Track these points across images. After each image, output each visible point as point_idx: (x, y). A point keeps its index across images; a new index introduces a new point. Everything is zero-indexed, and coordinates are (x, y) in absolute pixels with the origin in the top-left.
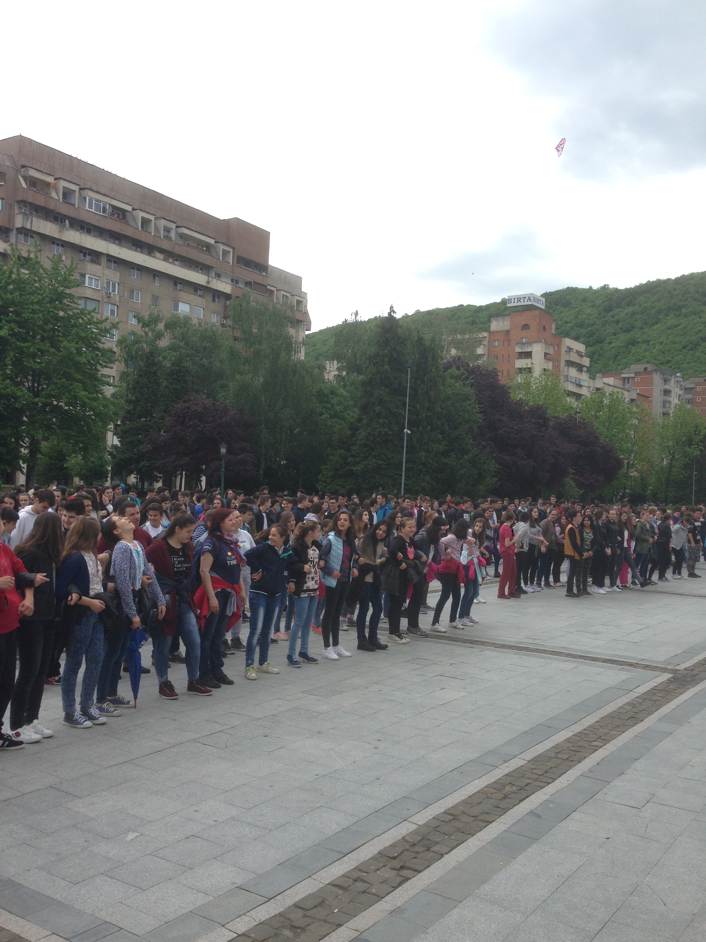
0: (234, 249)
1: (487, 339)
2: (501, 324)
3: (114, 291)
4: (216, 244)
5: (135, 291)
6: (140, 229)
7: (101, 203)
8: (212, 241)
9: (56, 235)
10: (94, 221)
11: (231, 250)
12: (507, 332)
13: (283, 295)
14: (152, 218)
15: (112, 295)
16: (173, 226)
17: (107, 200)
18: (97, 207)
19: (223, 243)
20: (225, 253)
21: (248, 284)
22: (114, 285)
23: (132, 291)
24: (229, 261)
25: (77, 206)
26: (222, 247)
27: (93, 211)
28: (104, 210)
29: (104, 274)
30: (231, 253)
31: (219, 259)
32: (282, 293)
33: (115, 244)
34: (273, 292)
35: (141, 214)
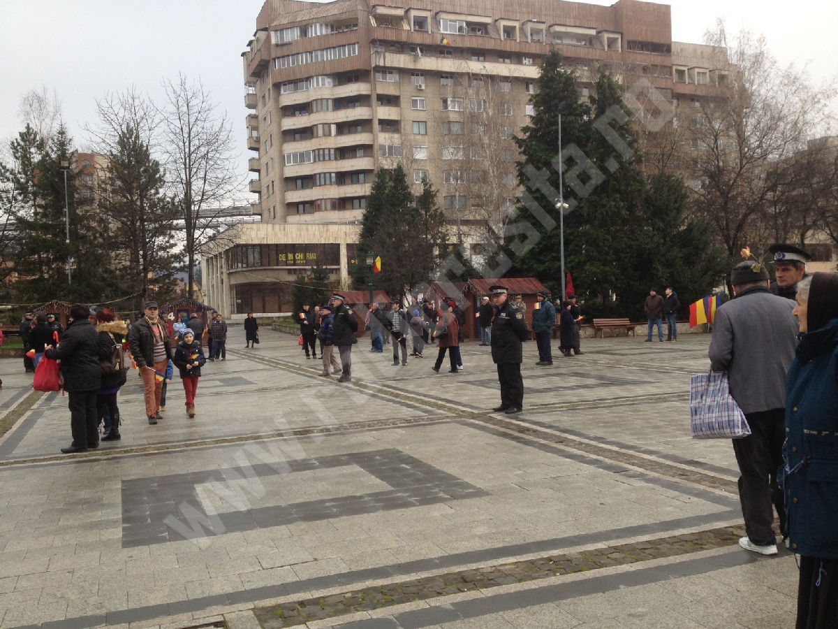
0: (623, 34)
4: (599, 35)
5: (506, 104)
6: (503, 39)
7: (457, 22)
8: (593, 32)
9: (411, 66)
10: (452, 43)
11: (619, 36)
13: (698, 73)
14: (517, 24)
15: (477, 114)
16: (543, 27)
17: (464, 18)
18: (454, 28)
19: (607, 31)
21: (645, 69)
22: (479, 103)
24: (617, 49)
25: (430, 32)
26: (606, 36)
27: (447, 32)
28: (460, 28)
29: (467, 95)
30: (620, 40)
31: (604, 49)
32: (697, 70)
33: (479, 60)
34: (683, 72)
35: (503, 23)
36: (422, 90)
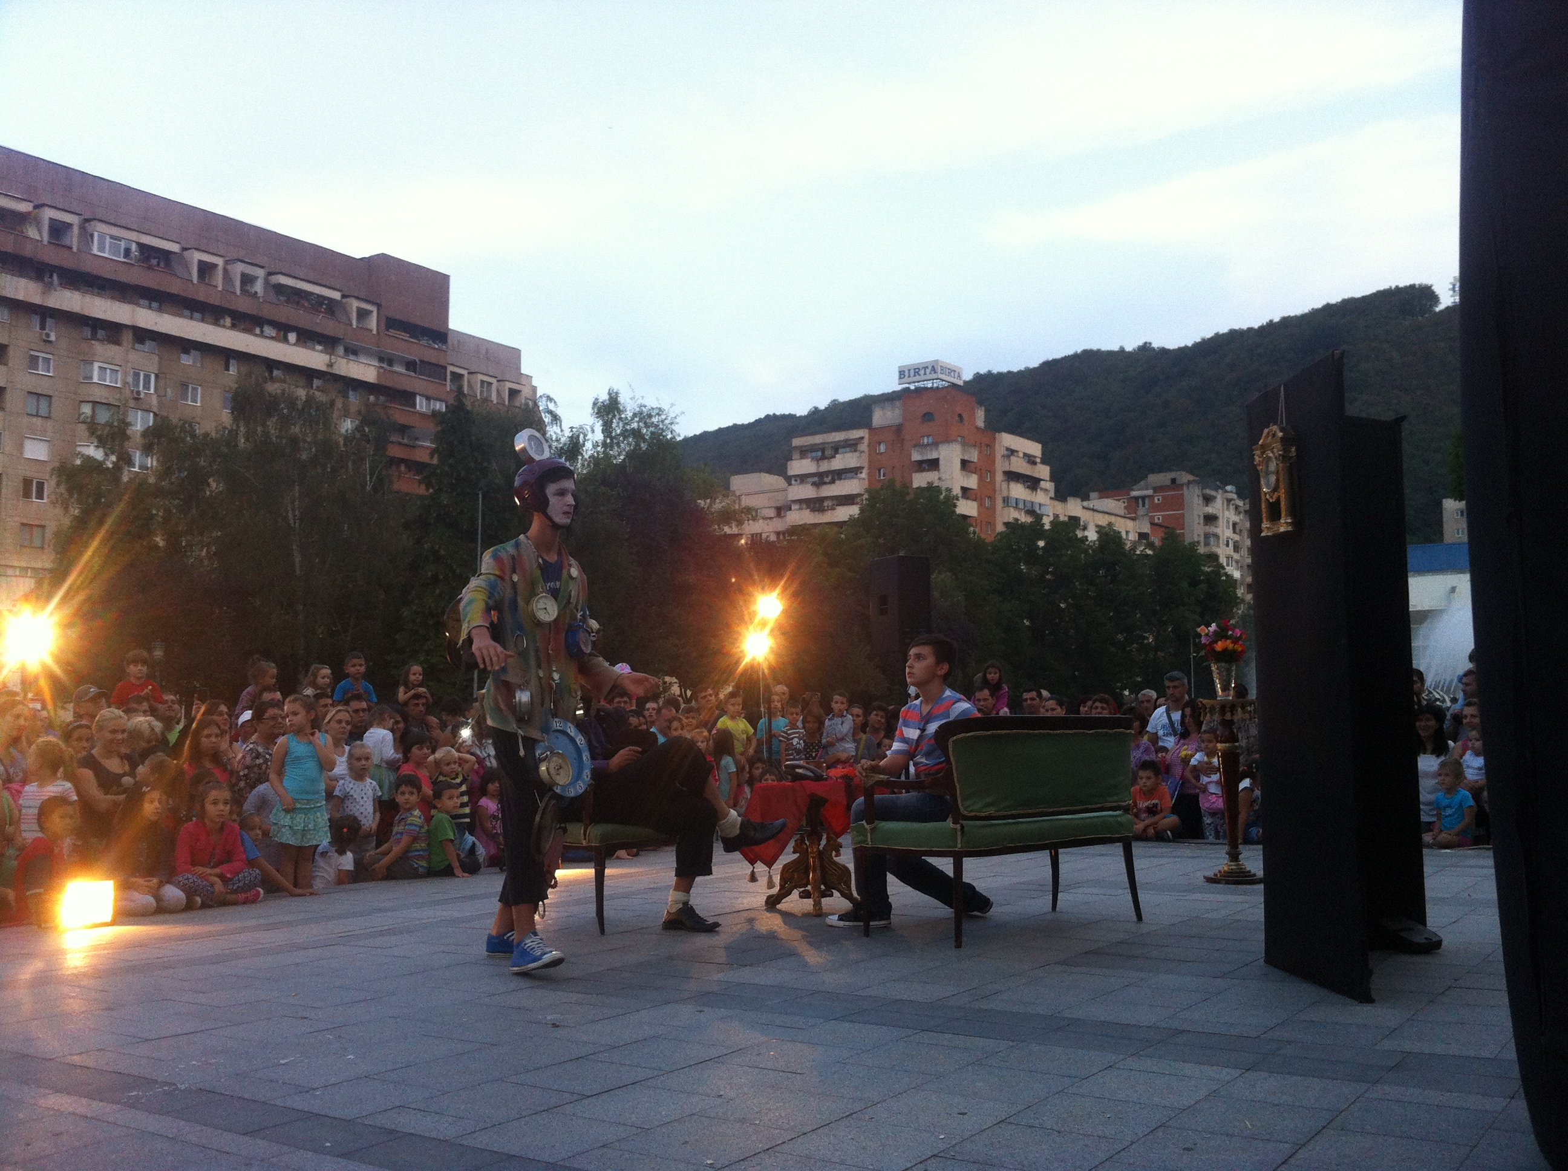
0: (379, 306)
1: (866, 441)
2: (889, 414)
3: (147, 386)
4: (344, 300)
5: (190, 386)
6: (195, 280)
7: (120, 241)
8: (336, 295)
9: (37, 300)
10: (108, 273)
11: (374, 309)
12: (898, 429)
13: (482, 382)
14: (219, 261)
15: (142, 396)
16: (260, 273)
17: (133, 236)
18: (115, 249)
19: (357, 298)
20: (362, 314)
21: (410, 365)
22: (147, 378)
23: (184, 386)
24: (369, 327)
25: (75, 249)
26: (355, 304)
27: (106, 255)
28: (127, 252)
29: (127, 362)
30: (375, 314)
31: (351, 325)
32: (480, 377)
33: (150, 308)
34: (461, 376)
35: (198, 256)
36: (50, 342)
